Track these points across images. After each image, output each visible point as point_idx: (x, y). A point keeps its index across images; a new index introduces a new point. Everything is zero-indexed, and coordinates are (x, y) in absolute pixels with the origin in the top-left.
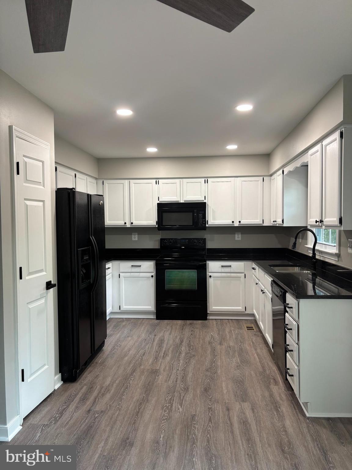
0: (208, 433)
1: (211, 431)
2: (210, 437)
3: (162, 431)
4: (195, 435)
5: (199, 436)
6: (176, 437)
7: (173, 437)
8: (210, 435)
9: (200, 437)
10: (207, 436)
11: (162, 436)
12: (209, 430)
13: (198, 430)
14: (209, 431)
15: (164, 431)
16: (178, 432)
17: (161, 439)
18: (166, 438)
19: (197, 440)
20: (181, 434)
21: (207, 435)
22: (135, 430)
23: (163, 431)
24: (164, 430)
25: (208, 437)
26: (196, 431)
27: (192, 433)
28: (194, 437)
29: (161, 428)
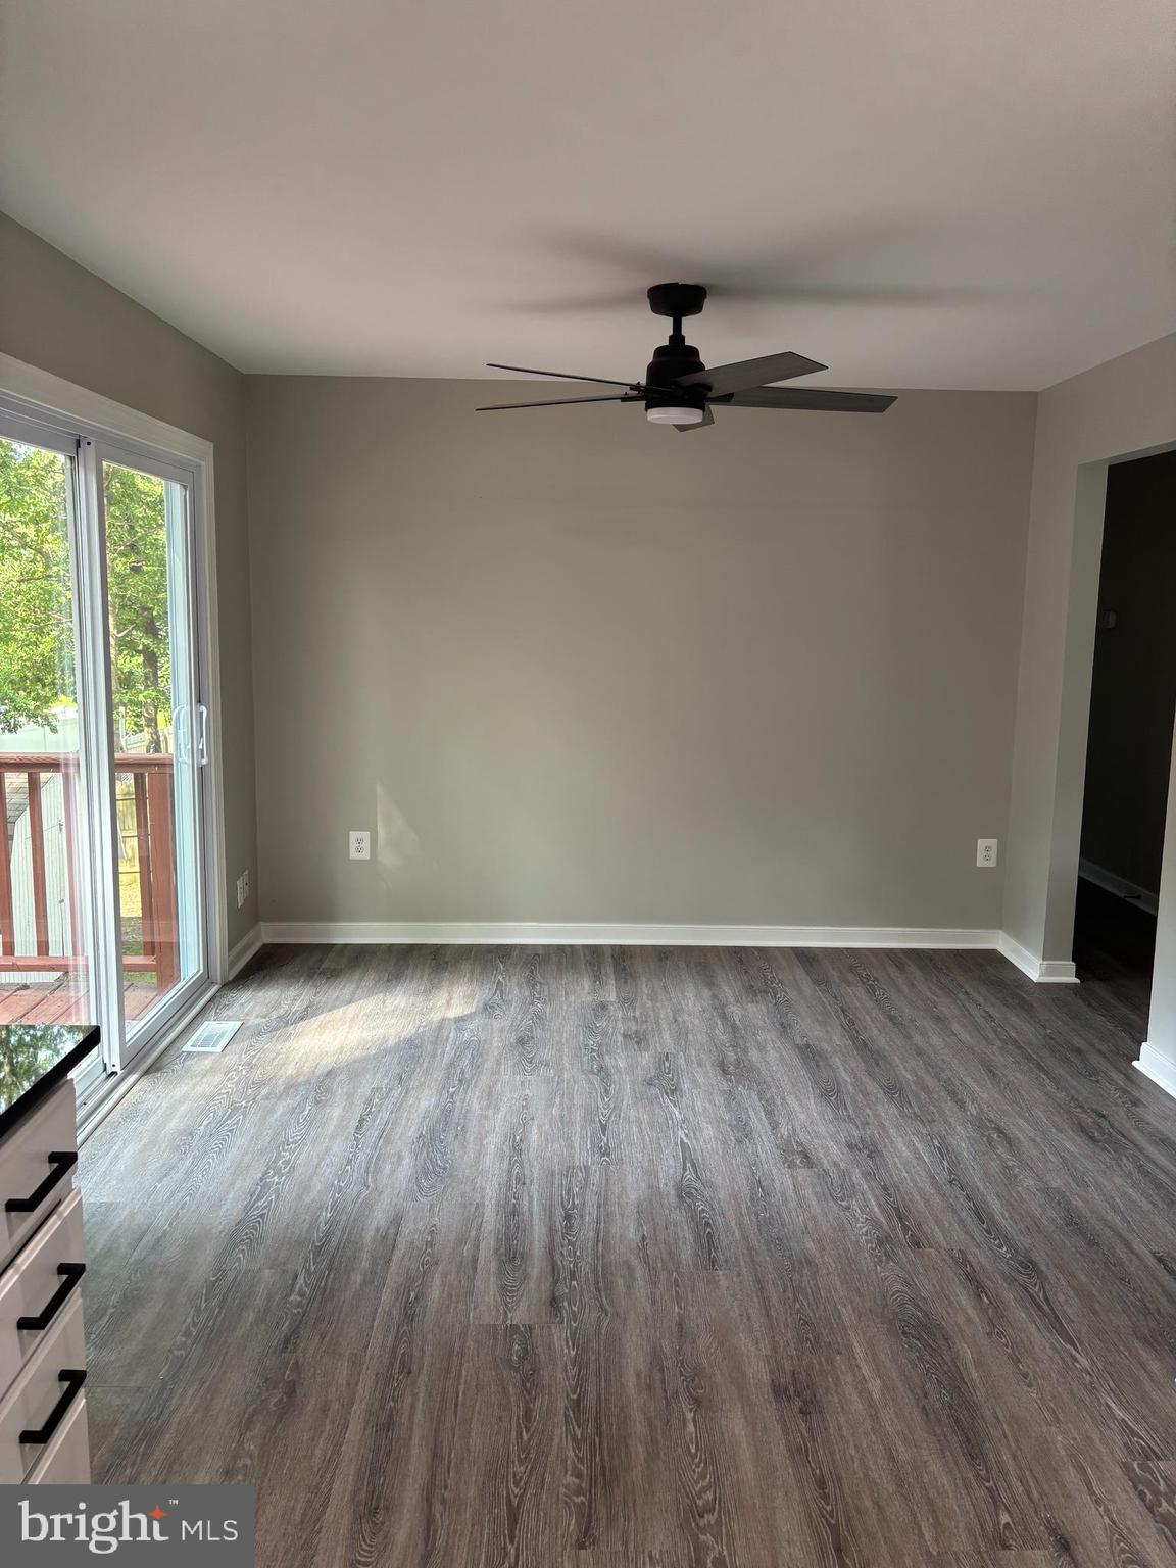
0: (525, 1449)
1: (514, 1456)
2: (521, 1432)
3: (697, 1450)
4: (574, 1438)
5: (560, 1431)
6: (640, 1427)
7: (650, 1424)
8: (522, 1438)
9: (557, 1432)
10: (532, 1435)
11: (691, 1428)
12: (521, 1462)
13: (565, 1461)
14: (522, 1456)
15: (689, 1450)
16: (640, 1450)
17: (690, 1415)
18: (674, 1422)
19: (566, 1416)
20: (625, 1438)
21: (529, 1441)
22: (799, 1450)
23: (693, 1450)
24: (694, 1456)
25: (528, 1430)
26: (572, 1454)
27: (585, 1447)
28: (579, 1427)
29: (706, 1463)
